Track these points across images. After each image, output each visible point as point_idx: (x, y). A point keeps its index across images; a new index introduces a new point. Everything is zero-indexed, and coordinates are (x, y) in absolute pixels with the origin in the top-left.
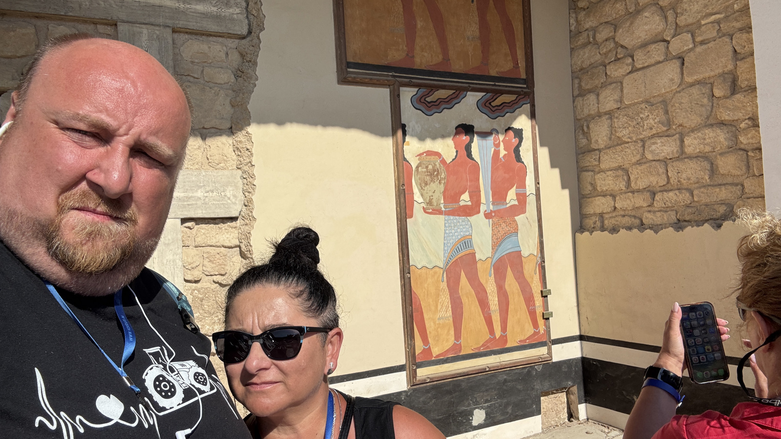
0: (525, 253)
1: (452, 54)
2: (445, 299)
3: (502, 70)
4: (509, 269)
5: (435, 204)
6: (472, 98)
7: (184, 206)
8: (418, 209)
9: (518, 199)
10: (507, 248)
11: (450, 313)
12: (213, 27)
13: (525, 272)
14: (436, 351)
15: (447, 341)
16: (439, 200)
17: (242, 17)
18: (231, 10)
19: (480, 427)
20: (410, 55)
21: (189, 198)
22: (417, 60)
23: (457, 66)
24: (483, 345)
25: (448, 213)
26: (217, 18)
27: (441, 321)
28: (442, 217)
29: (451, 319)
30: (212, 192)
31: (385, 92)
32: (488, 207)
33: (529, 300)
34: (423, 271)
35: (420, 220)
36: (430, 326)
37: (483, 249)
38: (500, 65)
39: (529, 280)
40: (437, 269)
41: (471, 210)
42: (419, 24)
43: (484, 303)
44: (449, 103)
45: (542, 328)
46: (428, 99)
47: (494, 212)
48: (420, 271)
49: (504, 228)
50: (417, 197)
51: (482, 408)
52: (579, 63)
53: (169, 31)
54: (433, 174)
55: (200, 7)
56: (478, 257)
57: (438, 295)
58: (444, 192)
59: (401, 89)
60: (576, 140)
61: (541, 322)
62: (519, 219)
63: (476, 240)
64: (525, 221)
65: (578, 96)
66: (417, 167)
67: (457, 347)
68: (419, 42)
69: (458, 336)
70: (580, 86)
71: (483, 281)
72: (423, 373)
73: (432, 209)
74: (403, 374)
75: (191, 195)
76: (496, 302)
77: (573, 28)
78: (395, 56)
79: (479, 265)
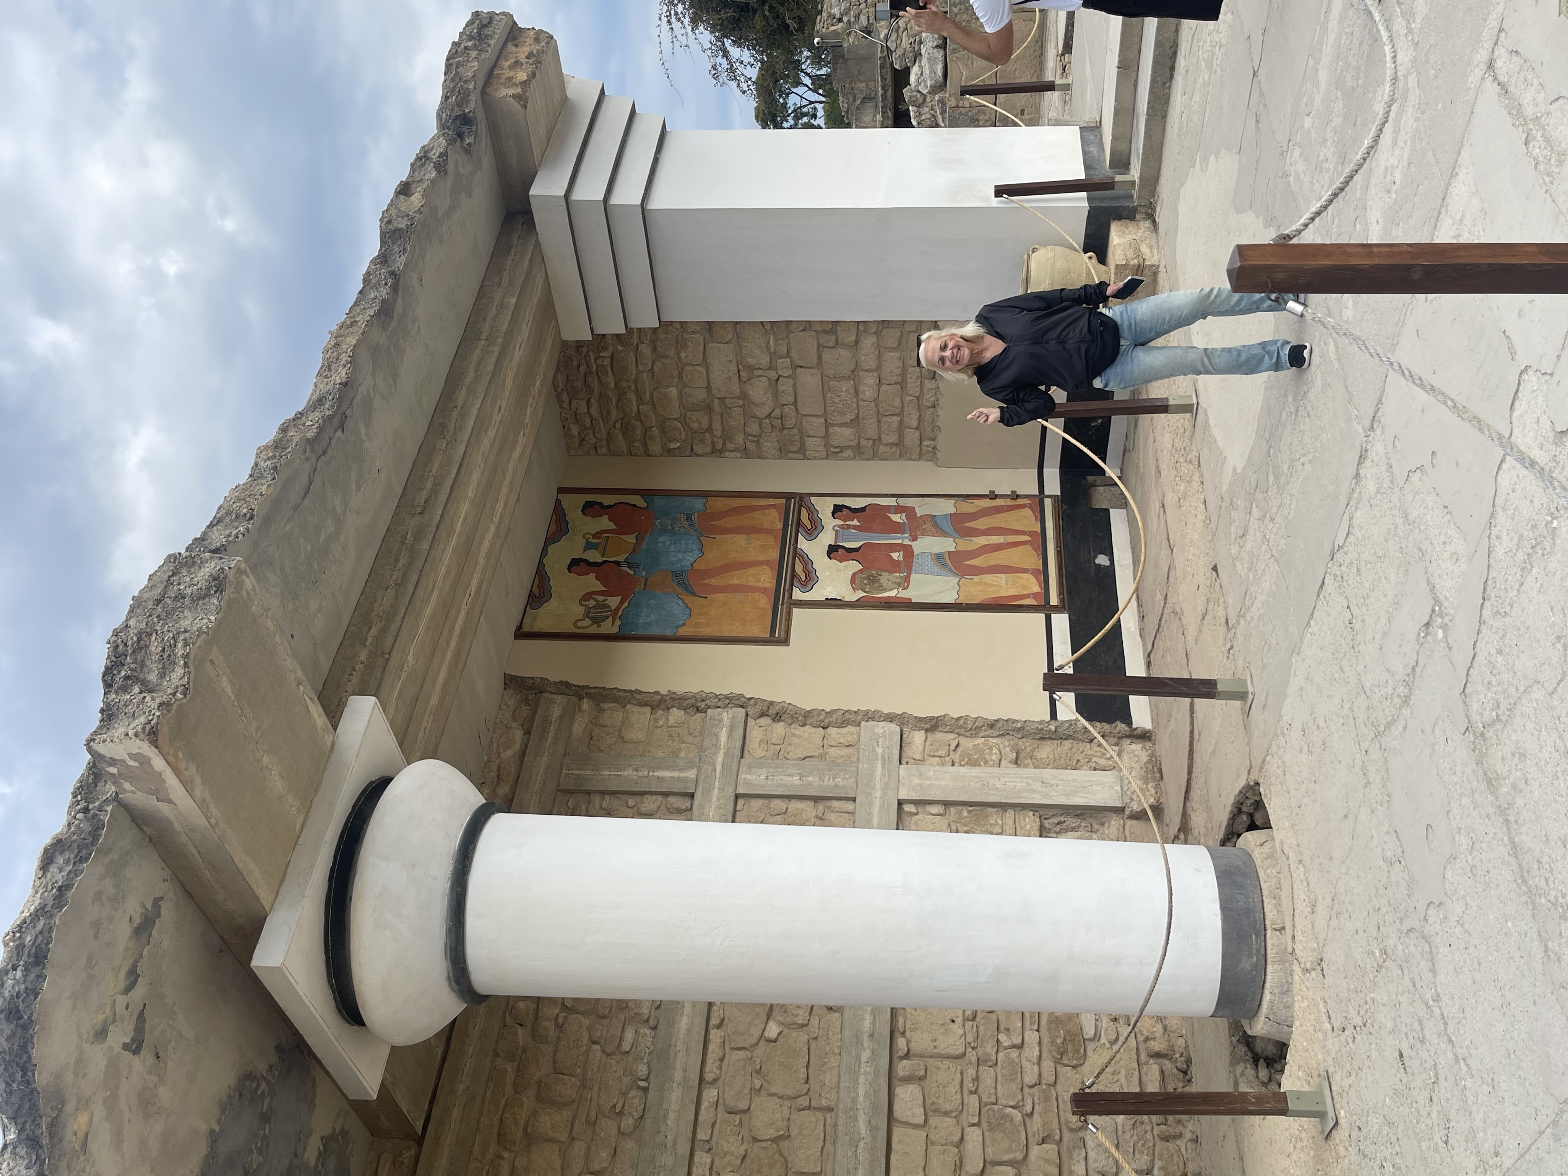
0: (953, 510)
1: (762, 558)
2: (989, 578)
3: (777, 518)
4: (966, 525)
5: (899, 580)
6: (803, 544)
7: (890, 761)
8: (903, 594)
9: (901, 513)
10: (947, 526)
11: (1003, 576)
12: (740, 731)
13: (971, 511)
14: (1036, 588)
15: (1028, 579)
16: (896, 577)
17: (730, 711)
18: (725, 719)
19: (1112, 560)
20: (764, 591)
21: (883, 757)
22: (768, 585)
23: (775, 554)
24: (1036, 551)
25: (910, 571)
26: (732, 728)
27: (1010, 583)
28: (913, 575)
29: (1008, 575)
30: (878, 742)
31: (796, 611)
32: (906, 538)
33: (998, 510)
34: (961, 593)
35: (914, 593)
36: (1013, 592)
37: (946, 545)
38: (773, 519)
39: (979, 509)
40: (961, 583)
41: (908, 551)
42: (735, 581)
43: (997, 548)
44: (807, 563)
45: (1026, 501)
46: (803, 579)
47: (911, 533)
48: (961, 597)
49: (928, 526)
50: (893, 593)
51: (1096, 557)
52: (774, 452)
53: (742, 760)
54: (873, 580)
55: (723, 739)
56: (952, 549)
57: (985, 584)
58: (890, 572)
59: (793, 598)
60: (847, 459)
61: (1020, 501)
62: (919, 512)
63: (937, 550)
64: (922, 508)
65: (804, 454)
66: (865, 592)
67: (1035, 572)
68: (752, 582)
69: (1025, 571)
70: (795, 452)
71: (977, 547)
72: (1054, 600)
73: (905, 583)
74: (1054, 616)
75: (880, 756)
76: (997, 537)
77: (739, 455)
78: (765, 602)
79: (960, 549)
